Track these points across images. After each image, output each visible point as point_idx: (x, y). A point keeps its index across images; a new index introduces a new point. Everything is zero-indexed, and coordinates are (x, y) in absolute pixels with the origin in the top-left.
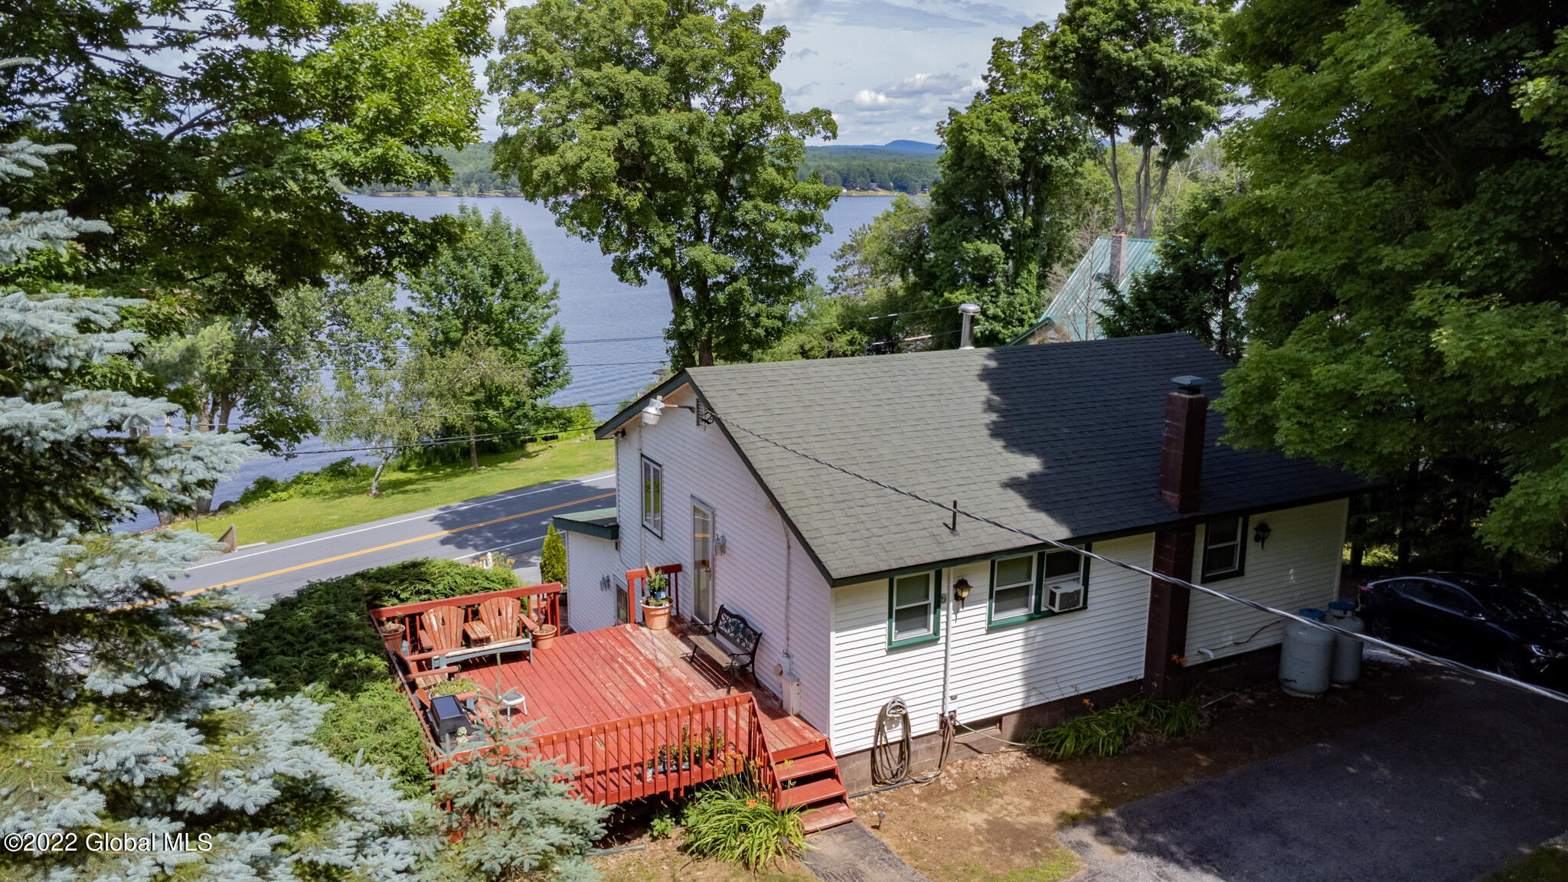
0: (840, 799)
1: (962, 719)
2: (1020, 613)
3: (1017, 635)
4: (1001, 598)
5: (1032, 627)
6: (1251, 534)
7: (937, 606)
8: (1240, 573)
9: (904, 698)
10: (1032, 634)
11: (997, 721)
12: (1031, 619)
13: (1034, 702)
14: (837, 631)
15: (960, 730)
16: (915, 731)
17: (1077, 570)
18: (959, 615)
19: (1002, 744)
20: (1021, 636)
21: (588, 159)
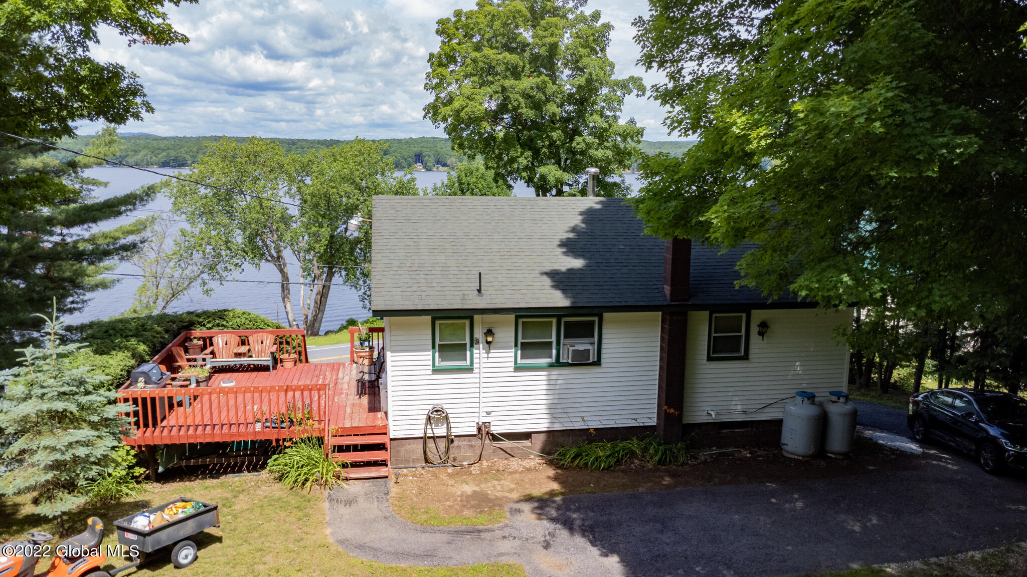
0: (383, 464)
1: (495, 430)
2: (544, 361)
3: (542, 376)
4: (527, 348)
5: (554, 373)
6: (754, 330)
7: (472, 346)
8: (746, 357)
9: (445, 406)
10: (554, 377)
11: (527, 436)
12: (551, 366)
13: (558, 427)
14: (392, 352)
15: (495, 438)
16: (455, 431)
17: (592, 336)
18: (490, 355)
19: (532, 454)
20: (544, 378)
21: (466, 107)
